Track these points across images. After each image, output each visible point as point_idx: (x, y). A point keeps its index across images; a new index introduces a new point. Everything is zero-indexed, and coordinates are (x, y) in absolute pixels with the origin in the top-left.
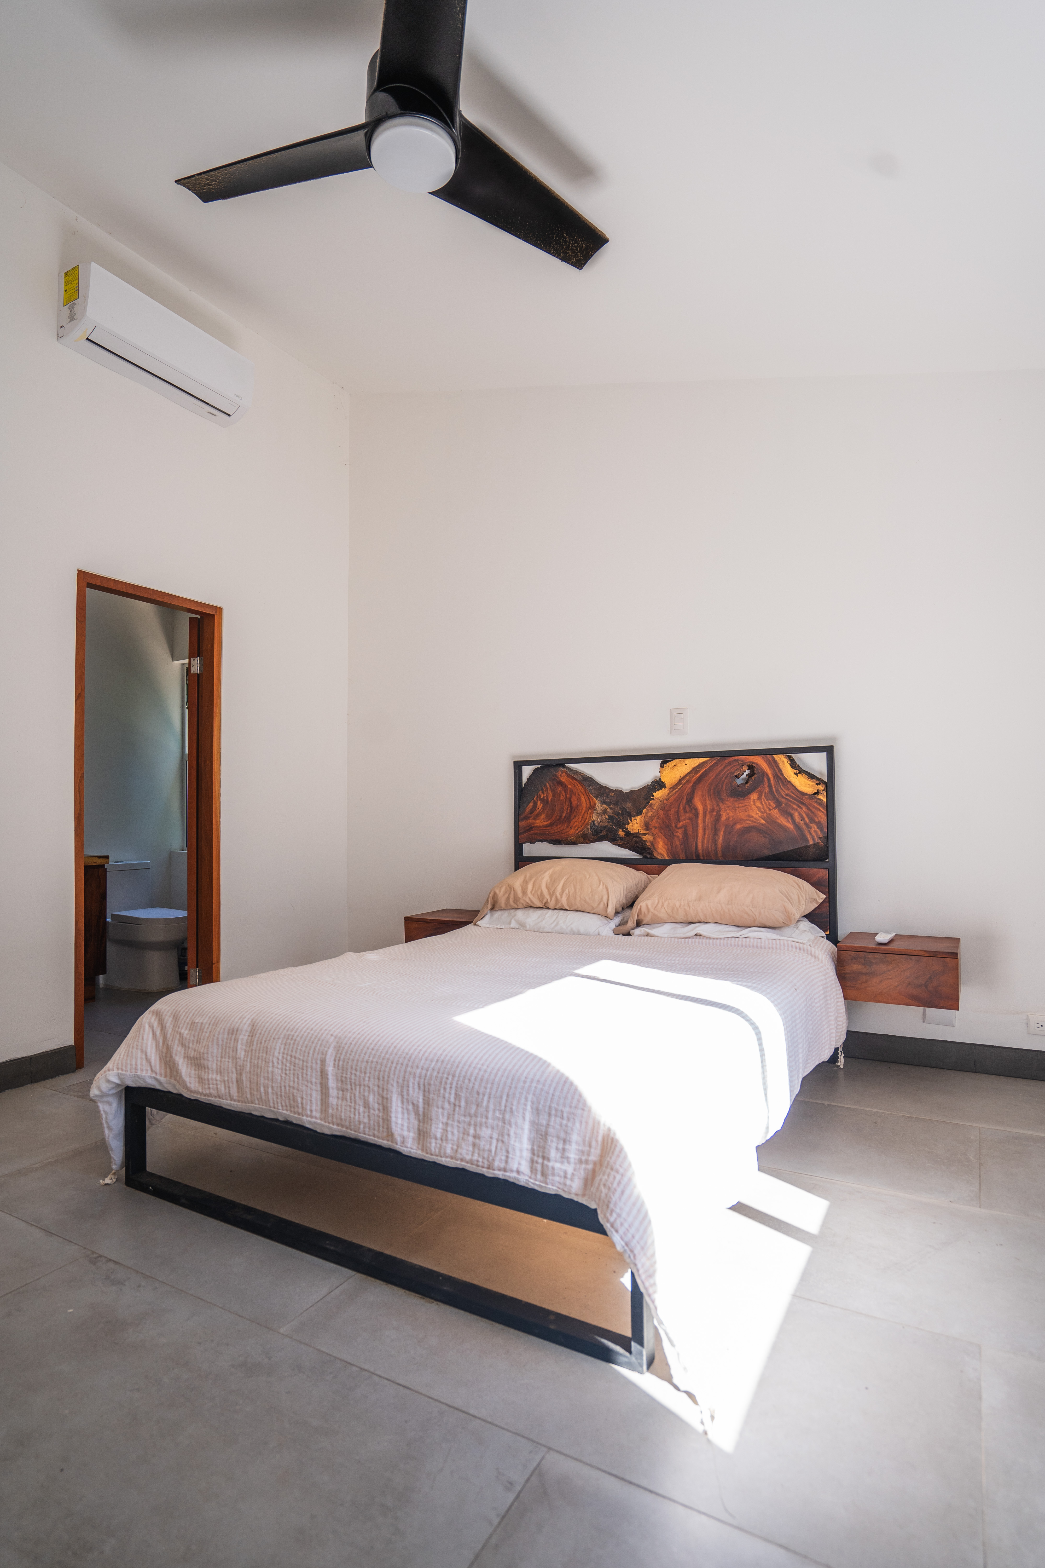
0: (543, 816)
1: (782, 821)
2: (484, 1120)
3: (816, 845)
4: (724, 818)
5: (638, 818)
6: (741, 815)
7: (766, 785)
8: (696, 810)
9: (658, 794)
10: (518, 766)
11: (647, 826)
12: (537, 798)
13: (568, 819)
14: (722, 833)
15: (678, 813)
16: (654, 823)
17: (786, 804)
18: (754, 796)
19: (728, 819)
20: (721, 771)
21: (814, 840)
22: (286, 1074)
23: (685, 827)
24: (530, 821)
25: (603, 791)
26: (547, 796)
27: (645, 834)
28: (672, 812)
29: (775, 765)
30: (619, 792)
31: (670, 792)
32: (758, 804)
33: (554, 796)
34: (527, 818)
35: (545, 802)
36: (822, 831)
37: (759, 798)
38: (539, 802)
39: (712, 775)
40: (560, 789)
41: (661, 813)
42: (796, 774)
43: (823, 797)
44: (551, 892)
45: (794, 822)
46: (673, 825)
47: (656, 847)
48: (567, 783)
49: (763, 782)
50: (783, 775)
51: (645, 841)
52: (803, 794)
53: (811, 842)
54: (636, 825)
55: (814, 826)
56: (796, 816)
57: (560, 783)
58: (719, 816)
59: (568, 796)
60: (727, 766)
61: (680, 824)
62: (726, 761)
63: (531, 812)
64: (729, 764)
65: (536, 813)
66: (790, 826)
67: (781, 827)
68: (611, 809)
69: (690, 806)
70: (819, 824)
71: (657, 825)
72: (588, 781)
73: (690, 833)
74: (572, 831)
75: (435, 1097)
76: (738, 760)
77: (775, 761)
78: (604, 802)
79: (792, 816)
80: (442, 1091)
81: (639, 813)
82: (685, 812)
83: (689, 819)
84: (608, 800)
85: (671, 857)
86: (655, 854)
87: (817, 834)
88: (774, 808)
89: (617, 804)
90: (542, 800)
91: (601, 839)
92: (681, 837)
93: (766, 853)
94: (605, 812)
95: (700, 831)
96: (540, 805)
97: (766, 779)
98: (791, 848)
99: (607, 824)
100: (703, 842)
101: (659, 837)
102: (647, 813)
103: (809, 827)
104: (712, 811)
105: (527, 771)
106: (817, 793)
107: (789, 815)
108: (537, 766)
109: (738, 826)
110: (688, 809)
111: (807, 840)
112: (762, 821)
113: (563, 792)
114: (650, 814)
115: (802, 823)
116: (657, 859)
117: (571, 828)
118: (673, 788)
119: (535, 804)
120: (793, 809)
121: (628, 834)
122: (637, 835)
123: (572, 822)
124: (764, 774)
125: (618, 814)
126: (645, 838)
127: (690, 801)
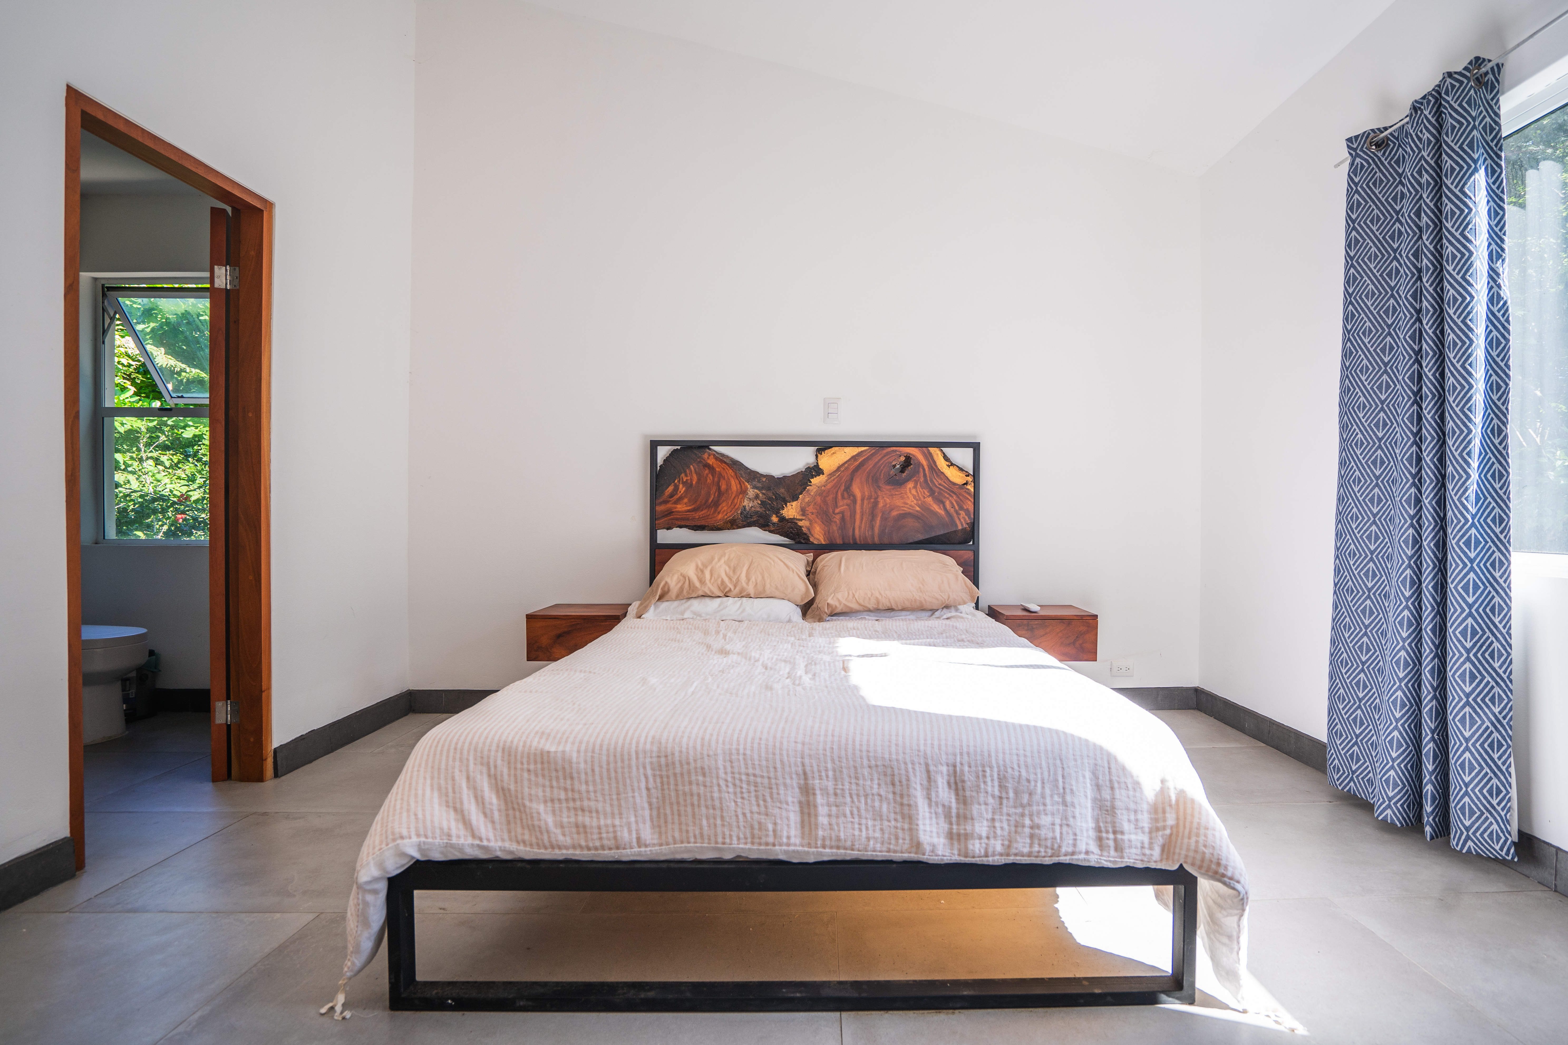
0: (686, 500)
1: (936, 508)
3: (964, 530)
4: (881, 505)
5: (794, 503)
6: (898, 502)
7: (922, 474)
8: (854, 496)
9: (815, 481)
10: (654, 445)
11: (803, 511)
12: (679, 481)
13: (716, 504)
14: (879, 518)
15: (836, 498)
16: (810, 509)
17: (940, 493)
18: (910, 485)
19: (885, 506)
20: (879, 461)
21: (962, 525)
23: (842, 513)
24: (669, 505)
25: (753, 476)
26: (691, 479)
27: (801, 520)
28: (831, 497)
29: (930, 458)
30: (770, 478)
31: (829, 479)
32: (914, 492)
33: (699, 480)
34: (665, 502)
35: (688, 485)
36: (969, 518)
37: (915, 487)
38: (681, 486)
39: (870, 464)
40: (707, 471)
41: (819, 499)
42: (949, 466)
43: (971, 488)
44: (734, 580)
45: (945, 509)
46: (831, 511)
47: (813, 532)
48: (715, 466)
49: (918, 472)
50: (936, 466)
51: (801, 527)
52: (954, 484)
53: (960, 527)
54: (791, 511)
55: (962, 513)
56: (947, 504)
57: (707, 466)
58: (876, 503)
59: (716, 479)
60: (885, 456)
61: (837, 511)
62: (885, 451)
63: (671, 496)
64: (888, 454)
65: (676, 497)
66: (942, 512)
67: (935, 514)
68: (764, 494)
69: (848, 493)
70: (967, 512)
71: (814, 511)
72: (736, 465)
73: (847, 518)
74: (720, 516)
76: (896, 451)
77: (930, 454)
78: (755, 487)
79: (943, 503)
81: (795, 498)
82: (843, 498)
83: (847, 505)
84: (759, 485)
85: (828, 542)
86: (811, 539)
87: (965, 520)
88: (928, 496)
89: (769, 489)
90: (684, 483)
91: (749, 525)
92: (838, 522)
93: (920, 537)
94: (757, 497)
95: (858, 517)
96: (682, 489)
97: (921, 470)
98: (942, 532)
99: (759, 509)
100: (860, 527)
101: (816, 522)
102: (803, 499)
103: (958, 514)
104: (870, 497)
105: (663, 452)
106: (966, 484)
107: (940, 502)
108: (676, 447)
109: (894, 513)
110: (846, 495)
111: (956, 526)
112: (918, 509)
113: (710, 476)
114: (807, 500)
115: (952, 510)
116: (813, 543)
117: (719, 513)
118: (831, 475)
119: (676, 488)
120: (945, 497)
121: (782, 519)
122: (792, 521)
123: (720, 508)
124: (920, 464)
125: (770, 499)
126: (800, 523)
127: (848, 488)
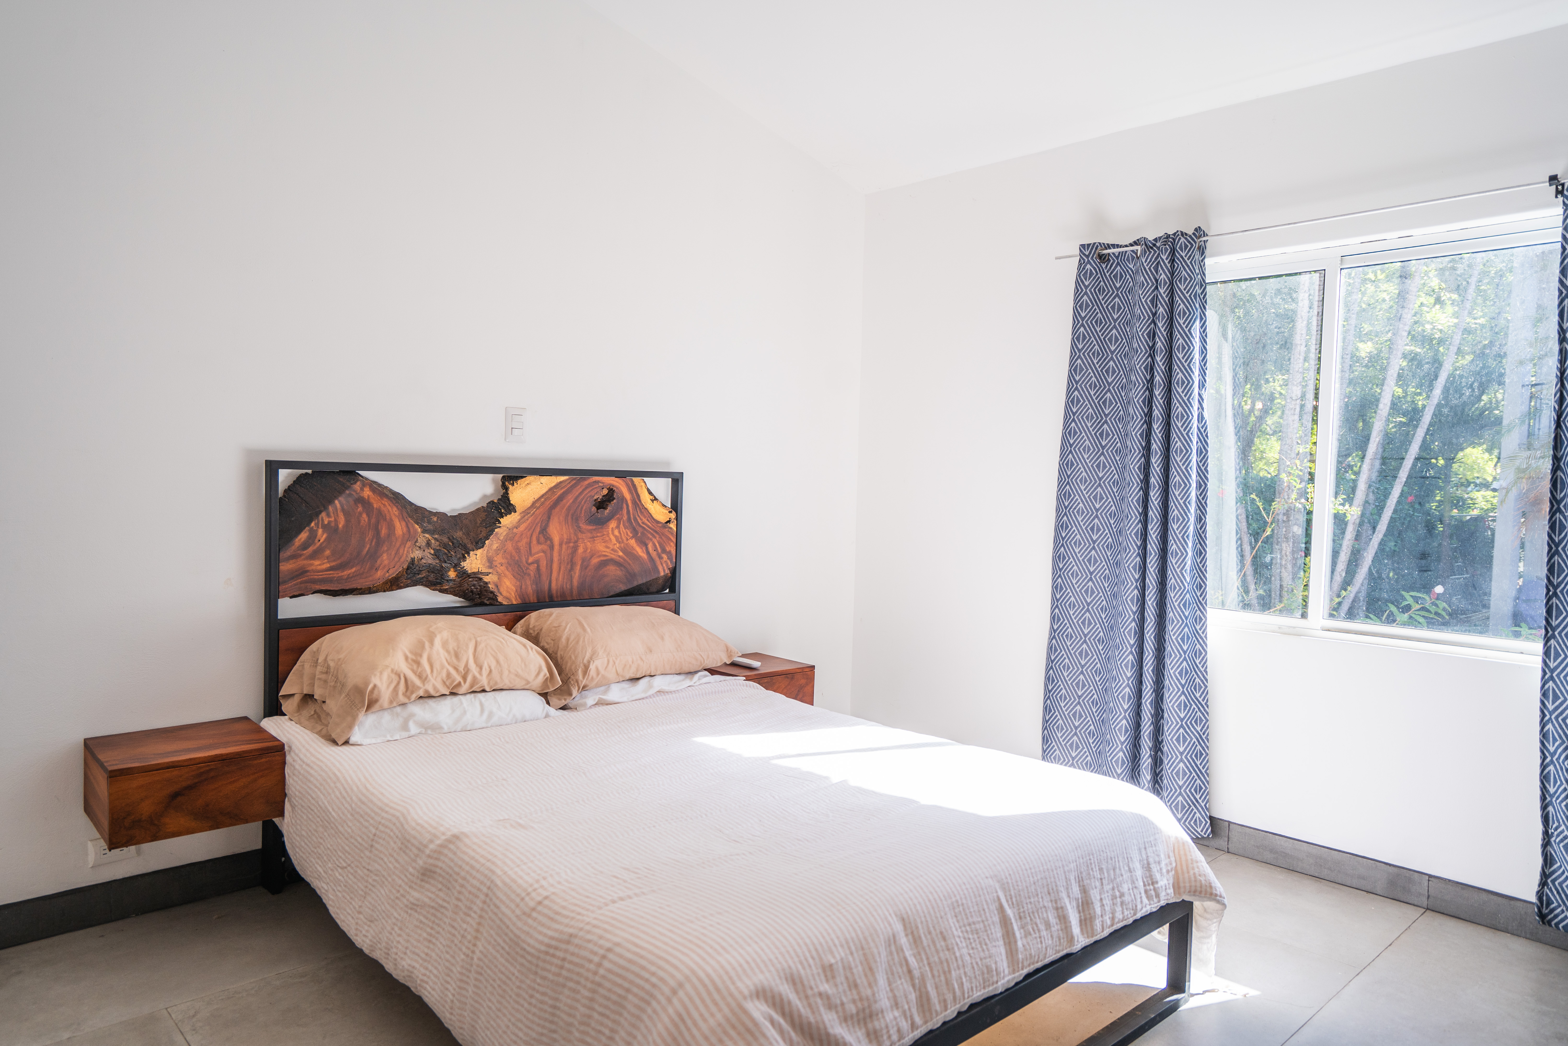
0: (328, 552)
1: (640, 552)
2: (1121, 878)
3: (666, 576)
4: (581, 550)
5: (479, 552)
6: (600, 547)
7: (625, 511)
8: (551, 540)
9: (507, 521)
10: (272, 467)
11: (490, 561)
12: (317, 525)
13: (374, 555)
14: (578, 567)
15: (529, 544)
16: (499, 559)
17: (643, 533)
18: (613, 524)
19: (585, 551)
20: (580, 494)
21: (664, 571)
22: (973, 948)
23: (537, 562)
24: (301, 563)
25: (418, 514)
26: (336, 520)
27: (487, 574)
28: (523, 542)
29: (633, 489)
30: (441, 515)
31: (522, 518)
32: (616, 532)
33: (347, 521)
34: (294, 557)
35: (331, 530)
36: (671, 562)
37: (618, 527)
38: (320, 531)
39: (570, 498)
40: (360, 509)
41: (509, 546)
42: (652, 501)
43: (673, 526)
45: (648, 553)
46: (524, 559)
47: (502, 590)
48: (372, 500)
49: (622, 508)
50: (640, 501)
51: (486, 583)
52: (658, 522)
53: (662, 574)
54: (474, 562)
55: (665, 556)
56: (650, 546)
57: (360, 500)
58: (575, 549)
59: (373, 520)
60: (586, 488)
61: (531, 560)
62: (586, 482)
63: (305, 546)
64: (589, 485)
65: (311, 549)
66: (644, 555)
67: (636, 558)
68: (436, 539)
69: (544, 536)
70: (669, 553)
71: (503, 561)
72: (397, 498)
73: (543, 569)
74: (379, 573)
75: (1088, 881)
76: (597, 482)
77: (634, 486)
78: (425, 531)
79: (646, 545)
80: (1091, 873)
81: (479, 544)
82: (539, 542)
83: (543, 552)
84: (430, 527)
85: (519, 601)
86: (500, 599)
87: (667, 564)
88: (632, 538)
89: (442, 532)
90: (325, 527)
91: (415, 584)
92: (532, 574)
93: (623, 588)
94: (428, 544)
95: (555, 566)
96: (322, 535)
97: (625, 505)
98: (644, 581)
99: (430, 561)
100: (557, 580)
101: (505, 576)
102: (491, 545)
103: (660, 558)
104: (569, 542)
105: (285, 477)
106: (669, 522)
107: (643, 543)
108: (304, 471)
109: (595, 561)
110: (542, 539)
111: (658, 572)
112: (621, 554)
113: (364, 516)
114: (495, 546)
115: (655, 553)
116: (501, 604)
117: (377, 570)
118: (526, 512)
119: (313, 536)
120: (648, 538)
121: (464, 575)
122: (477, 576)
123: (379, 562)
124: (623, 499)
125: (445, 546)
126: (486, 579)
127: (544, 530)
